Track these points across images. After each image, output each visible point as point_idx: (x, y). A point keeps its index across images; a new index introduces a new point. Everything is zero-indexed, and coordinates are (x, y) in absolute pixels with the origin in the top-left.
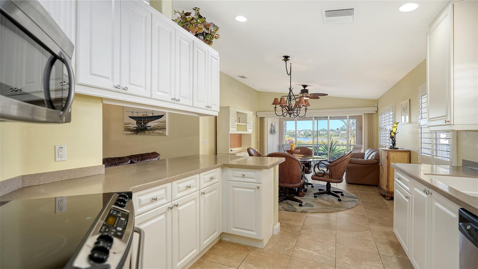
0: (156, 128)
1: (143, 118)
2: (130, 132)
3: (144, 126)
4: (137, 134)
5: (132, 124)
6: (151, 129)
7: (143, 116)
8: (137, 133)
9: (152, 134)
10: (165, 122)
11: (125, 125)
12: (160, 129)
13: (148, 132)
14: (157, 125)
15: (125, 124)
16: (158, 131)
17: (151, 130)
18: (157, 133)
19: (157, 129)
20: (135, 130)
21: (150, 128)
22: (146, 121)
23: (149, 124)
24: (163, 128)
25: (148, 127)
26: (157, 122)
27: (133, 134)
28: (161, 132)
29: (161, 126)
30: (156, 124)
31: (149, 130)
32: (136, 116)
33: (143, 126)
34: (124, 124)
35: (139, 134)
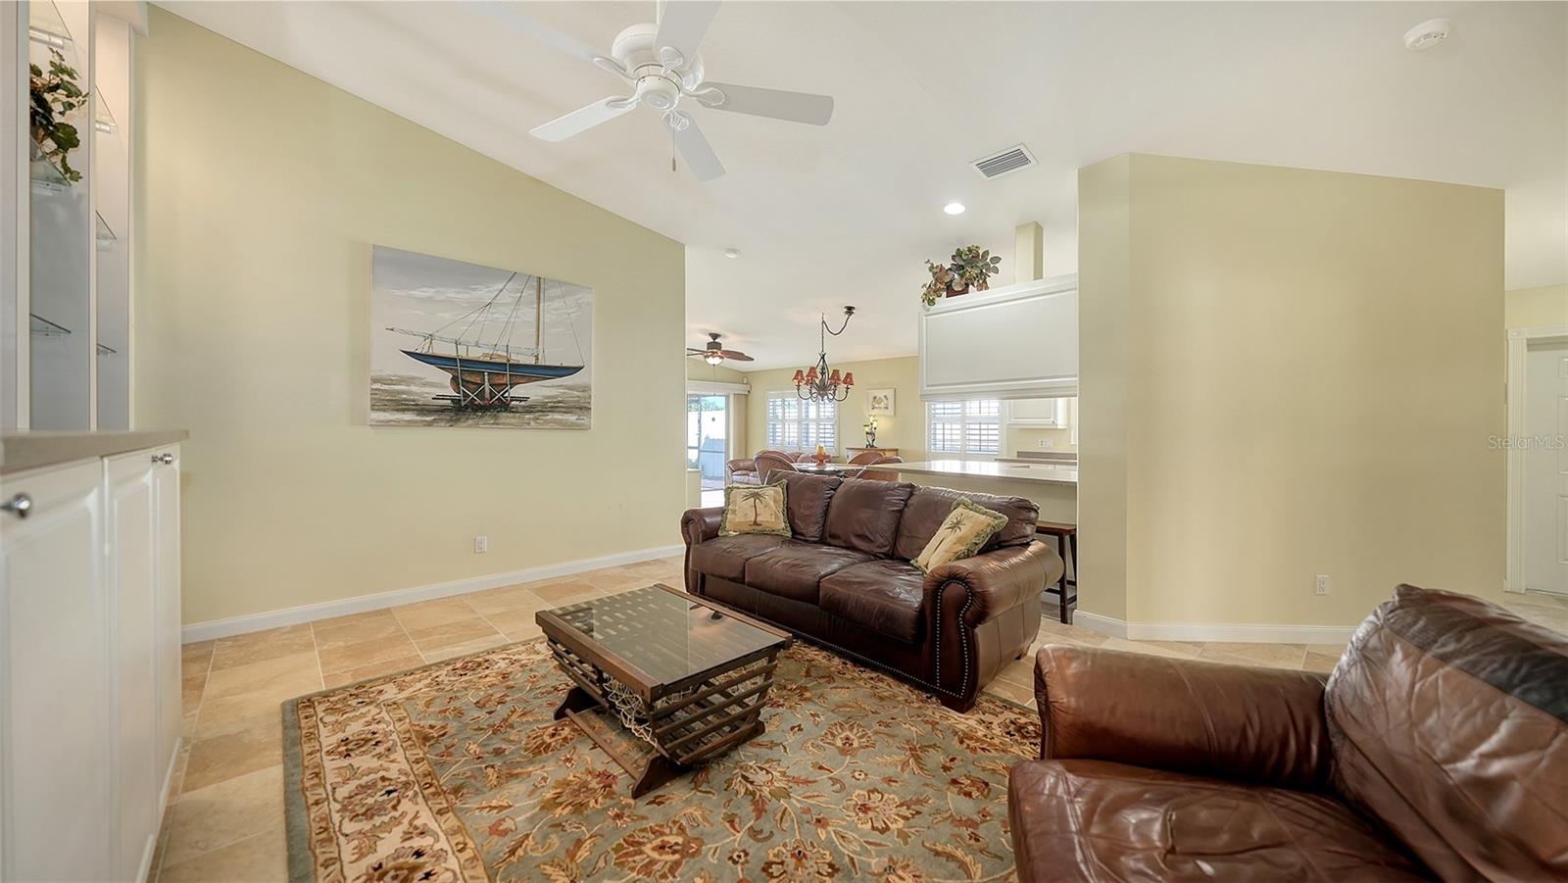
0: (551, 407)
1: (489, 367)
2: (408, 416)
3: (492, 395)
4: (453, 422)
5: (425, 385)
6: (530, 407)
7: (488, 359)
8: (458, 420)
9: (532, 423)
10: (586, 389)
11: (375, 386)
12: (569, 410)
13: (514, 417)
14: (554, 397)
15: (375, 381)
16: (557, 416)
17: (530, 410)
18: (555, 421)
19: (553, 409)
20: (443, 410)
21: (523, 403)
22: (506, 380)
23: (518, 391)
24: (581, 408)
25: (513, 399)
26: (553, 386)
27: (429, 424)
28: (572, 418)
29: (571, 401)
30: (553, 392)
31: (520, 410)
32: (453, 354)
33: (487, 395)
34: (370, 381)
35: (470, 426)
